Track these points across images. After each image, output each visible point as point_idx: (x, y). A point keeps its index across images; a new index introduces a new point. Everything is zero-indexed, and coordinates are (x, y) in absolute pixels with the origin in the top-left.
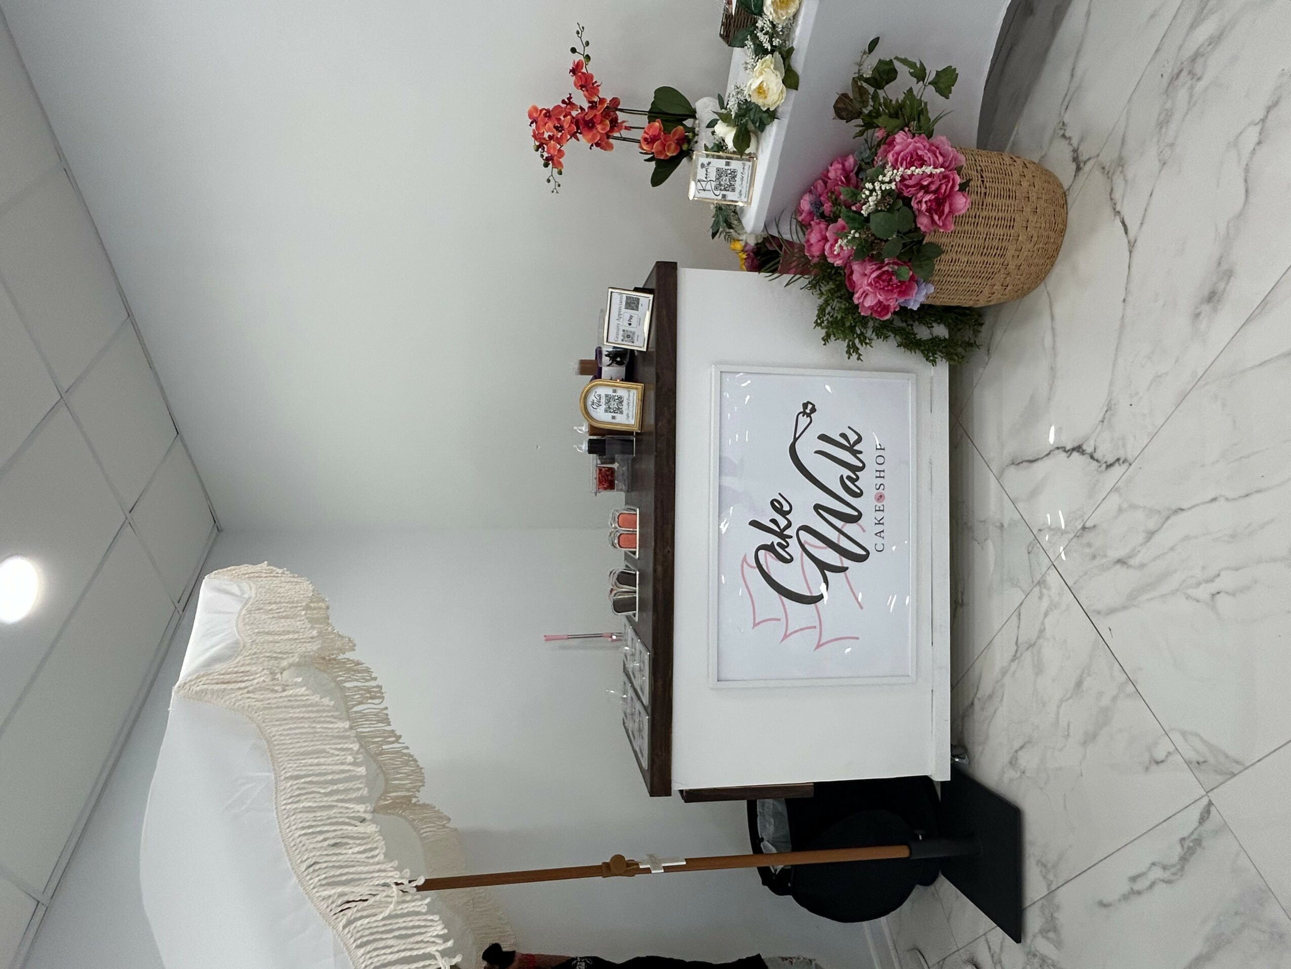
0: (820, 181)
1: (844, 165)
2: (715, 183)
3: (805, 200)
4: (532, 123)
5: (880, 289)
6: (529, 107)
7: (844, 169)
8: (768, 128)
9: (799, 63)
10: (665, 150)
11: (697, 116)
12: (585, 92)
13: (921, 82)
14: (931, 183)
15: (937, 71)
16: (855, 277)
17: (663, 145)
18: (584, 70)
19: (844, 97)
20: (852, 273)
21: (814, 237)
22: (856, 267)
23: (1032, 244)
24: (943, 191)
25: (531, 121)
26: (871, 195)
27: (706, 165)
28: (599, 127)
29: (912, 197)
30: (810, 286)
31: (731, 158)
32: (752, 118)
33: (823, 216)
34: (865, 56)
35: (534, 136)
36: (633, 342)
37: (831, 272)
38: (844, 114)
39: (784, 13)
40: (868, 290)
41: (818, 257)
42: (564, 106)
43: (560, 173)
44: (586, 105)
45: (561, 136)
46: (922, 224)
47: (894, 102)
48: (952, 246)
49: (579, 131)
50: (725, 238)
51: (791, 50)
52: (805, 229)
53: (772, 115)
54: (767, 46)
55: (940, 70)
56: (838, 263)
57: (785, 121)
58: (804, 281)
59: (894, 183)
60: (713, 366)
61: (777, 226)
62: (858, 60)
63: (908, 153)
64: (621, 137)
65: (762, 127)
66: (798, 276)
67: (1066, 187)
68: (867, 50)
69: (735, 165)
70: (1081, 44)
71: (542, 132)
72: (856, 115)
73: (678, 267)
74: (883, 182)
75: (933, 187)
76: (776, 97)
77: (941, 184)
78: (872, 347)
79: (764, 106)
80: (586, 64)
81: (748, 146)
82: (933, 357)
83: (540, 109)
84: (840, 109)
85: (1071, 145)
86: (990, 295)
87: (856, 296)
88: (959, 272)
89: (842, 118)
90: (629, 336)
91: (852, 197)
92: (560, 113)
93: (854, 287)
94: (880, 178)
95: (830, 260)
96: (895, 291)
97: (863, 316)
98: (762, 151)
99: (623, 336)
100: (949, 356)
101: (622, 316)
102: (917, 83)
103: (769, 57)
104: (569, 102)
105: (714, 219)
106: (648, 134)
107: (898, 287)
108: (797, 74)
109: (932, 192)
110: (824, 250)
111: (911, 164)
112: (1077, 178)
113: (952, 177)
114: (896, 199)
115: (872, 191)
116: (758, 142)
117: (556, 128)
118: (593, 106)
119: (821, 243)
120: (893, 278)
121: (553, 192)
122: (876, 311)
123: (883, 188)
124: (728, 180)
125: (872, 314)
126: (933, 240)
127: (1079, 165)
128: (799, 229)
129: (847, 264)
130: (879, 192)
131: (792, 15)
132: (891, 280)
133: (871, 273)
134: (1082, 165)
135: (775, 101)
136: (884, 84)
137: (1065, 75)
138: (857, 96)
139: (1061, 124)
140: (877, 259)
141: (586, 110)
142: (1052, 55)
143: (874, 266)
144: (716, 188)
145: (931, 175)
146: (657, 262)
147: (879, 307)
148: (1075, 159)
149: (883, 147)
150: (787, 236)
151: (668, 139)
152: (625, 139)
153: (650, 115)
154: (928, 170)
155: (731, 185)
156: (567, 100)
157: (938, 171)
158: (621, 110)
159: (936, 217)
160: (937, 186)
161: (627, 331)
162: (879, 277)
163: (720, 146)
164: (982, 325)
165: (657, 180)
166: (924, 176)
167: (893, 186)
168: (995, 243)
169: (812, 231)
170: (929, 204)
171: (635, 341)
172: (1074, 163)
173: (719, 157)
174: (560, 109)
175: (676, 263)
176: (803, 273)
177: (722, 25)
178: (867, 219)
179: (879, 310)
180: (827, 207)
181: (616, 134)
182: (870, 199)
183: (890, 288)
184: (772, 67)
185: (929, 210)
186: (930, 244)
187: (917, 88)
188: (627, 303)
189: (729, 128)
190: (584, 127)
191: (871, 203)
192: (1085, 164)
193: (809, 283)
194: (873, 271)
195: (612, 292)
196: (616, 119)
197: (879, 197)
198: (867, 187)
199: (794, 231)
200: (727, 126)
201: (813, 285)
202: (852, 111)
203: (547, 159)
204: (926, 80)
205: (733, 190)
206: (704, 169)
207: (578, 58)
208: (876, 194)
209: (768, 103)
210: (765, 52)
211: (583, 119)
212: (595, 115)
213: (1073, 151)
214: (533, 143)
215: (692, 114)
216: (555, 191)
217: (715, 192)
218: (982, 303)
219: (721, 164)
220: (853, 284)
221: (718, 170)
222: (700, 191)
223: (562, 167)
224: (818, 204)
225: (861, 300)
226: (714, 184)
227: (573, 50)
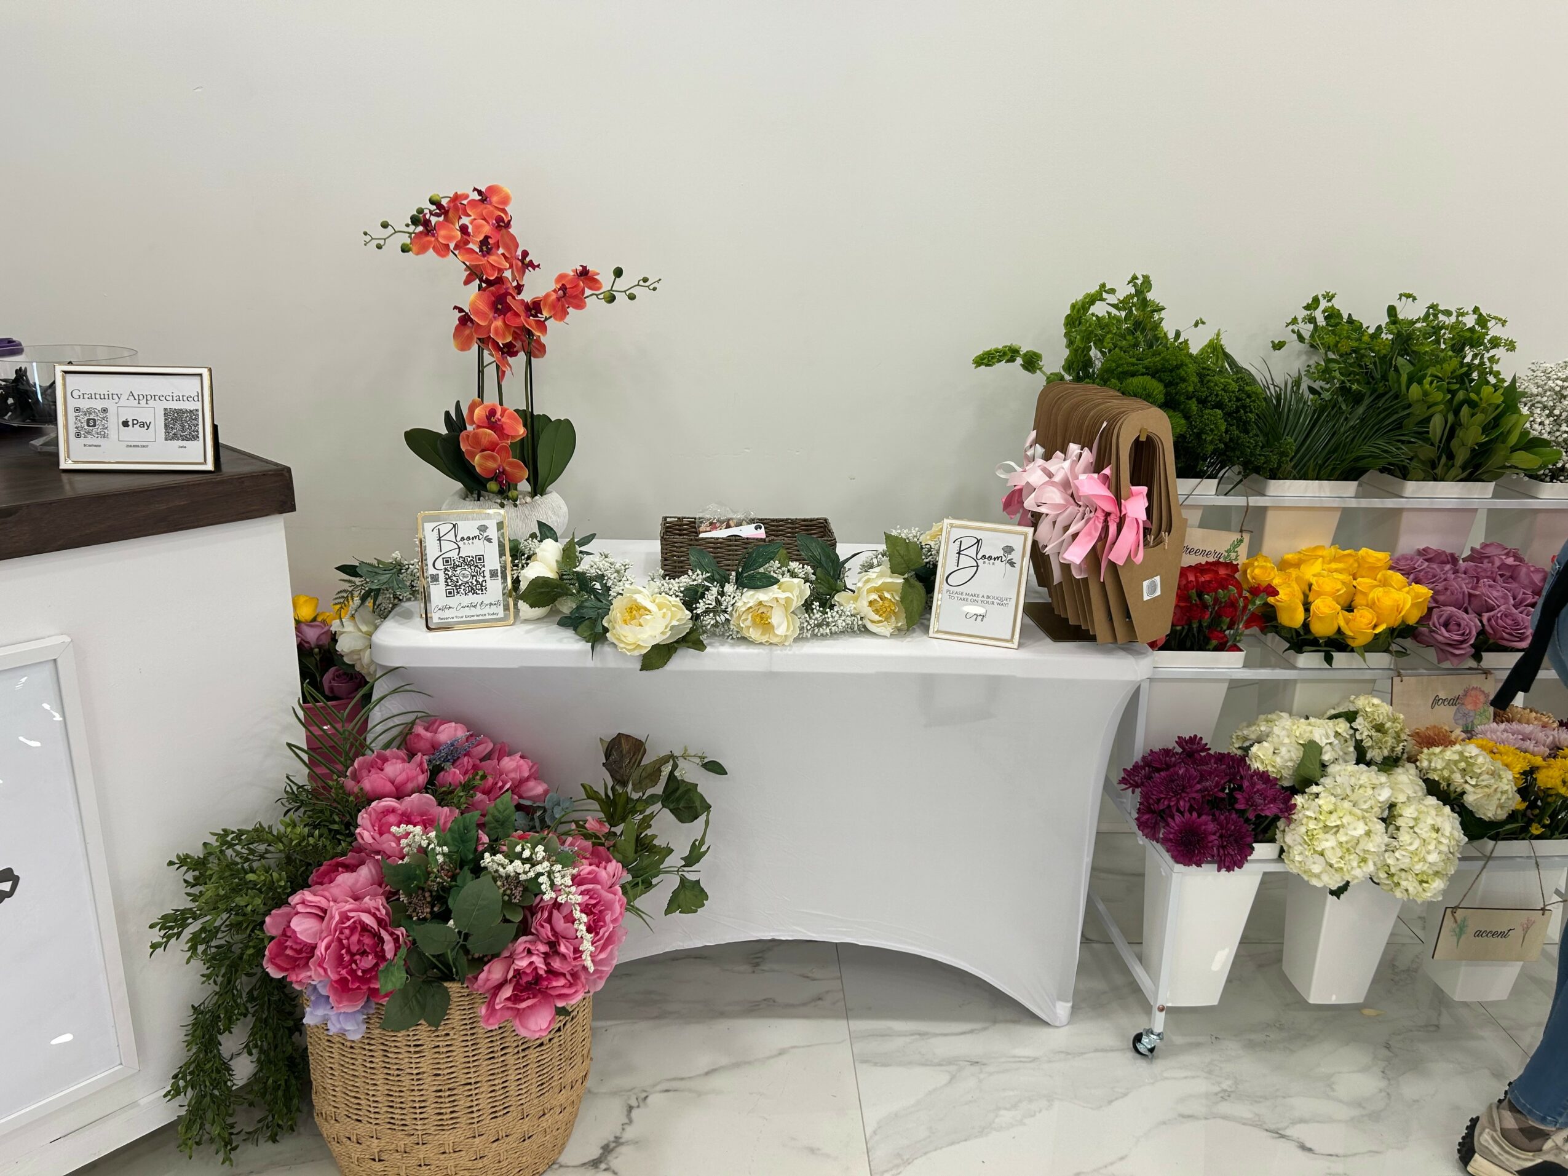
0: (491, 746)
1: (528, 779)
2: (456, 556)
3: (456, 730)
4: (480, 193)
5: (340, 940)
6: (507, 189)
7: (522, 781)
8: (569, 633)
9: (684, 661)
10: (483, 450)
11: (537, 498)
12: (554, 296)
13: (683, 863)
14: (564, 957)
15: (698, 881)
16: (345, 879)
17: (492, 447)
18: (588, 292)
19: (638, 747)
20: (351, 868)
21: (396, 769)
22: (365, 873)
23: (469, 1165)
24: (555, 984)
25: (483, 190)
26: (525, 861)
27: (485, 535)
28: (499, 323)
29: (533, 934)
30: (295, 788)
31: (504, 577)
32: (586, 604)
33: (436, 771)
34: (698, 761)
35: (456, 198)
36: (78, 435)
37: (335, 822)
38: (615, 755)
39: (749, 623)
40: (332, 917)
41: (361, 789)
42: (519, 253)
43: (405, 249)
44: (527, 296)
45: (472, 250)
46: (489, 972)
47: (649, 832)
48: (447, 1035)
49: (484, 285)
50: (341, 592)
51: (700, 646)
52: (396, 743)
53: (597, 636)
54: (701, 607)
55: (702, 885)
56: (365, 834)
57: (589, 662)
58: (302, 775)
59: (553, 895)
60: (68, 640)
61: (394, 691)
62: (691, 752)
63: (600, 896)
64: (484, 367)
65: (572, 622)
66: (305, 757)
67: (563, 1159)
68: (706, 760)
69: (495, 588)
70: (749, 1063)
71: (470, 213)
72: (618, 777)
73: (284, 515)
74: (550, 874)
75: (557, 964)
76: (630, 639)
77: (564, 975)
78: (188, 962)
79: (610, 621)
80: (597, 295)
81: (532, 606)
82: (186, 1087)
83: (507, 209)
84: (620, 743)
85: (623, 1129)
86: (354, 1138)
87: (307, 895)
88: (396, 1067)
89: (608, 755)
90: (92, 423)
91: (497, 821)
92: (507, 248)
93: (321, 884)
94: (558, 867)
95: (363, 818)
96: (344, 972)
97: (264, 922)
98: (528, 632)
99: (89, 412)
100: (195, 1115)
101: (143, 402)
102: (682, 859)
103: (688, 614)
104: (526, 264)
105: (375, 563)
106: (502, 415)
107: (352, 972)
108: (666, 663)
109: (547, 964)
110: (380, 797)
111: (586, 909)
112: (582, 1169)
113: (579, 987)
114: (523, 908)
115: (531, 861)
116: (539, 620)
117: (484, 242)
118: (534, 308)
119: (389, 787)
120: (370, 957)
121: (365, 234)
122: (282, 947)
123: (541, 879)
124: (465, 580)
125: (272, 938)
126: (454, 996)
127: (601, 1162)
128: (395, 732)
129: (364, 854)
130: (532, 874)
131: (747, 635)
132: (364, 953)
133: (369, 912)
134: (603, 1166)
135: (623, 639)
136: (671, 807)
137: (704, 1061)
138: (649, 770)
139: (644, 1095)
140: (398, 914)
141: (519, 297)
142: (722, 1026)
143: (384, 911)
144: (446, 561)
145: (577, 951)
146: (289, 470)
147: (295, 950)
148: (607, 1150)
149: (588, 844)
150: (377, 715)
151: (504, 454)
152: (481, 373)
153: (529, 415)
154: (587, 946)
155: (457, 587)
156: (528, 259)
157: (589, 963)
158: (529, 363)
159: (507, 992)
160: (562, 970)
161: (105, 419)
162: (365, 928)
163: (518, 555)
164: (274, 1139)
165: (418, 440)
166: (576, 939)
167: (549, 896)
168: (463, 1103)
169: (404, 761)
170: (528, 971)
171: (82, 441)
172: (601, 1151)
173: (502, 553)
174: (513, 248)
175: (293, 508)
176: (311, 765)
177: (679, 518)
178: (478, 870)
179: (289, 952)
180: (454, 774)
181: (487, 358)
182: (517, 863)
183: (347, 958)
184: (675, 623)
185: (518, 973)
186: (446, 997)
187: (674, 861)
188: (180, 412)
189: (554, 565)
190: (493, 294)
191: (510, 868)
192: (605, 1170)
193: (299, 787)
194: (374, 915)
195: (201, 375)
196: (514, 354)
197: (523, 877)
198: (536, 850)
199: (390, 724)
200: (557, 561)
201: (295, 798)
202: (621, 768)
203: (426, 223)
204: (686, 869)
205: (449, 594)
206: (477, 533)
207: (606, 279)
208: (527, 869)
209: (617, 627)
210: (689, 605)
211: (507, 294)
212: (517, 315)
213: (616, 1137)
214: (445, 195)
215: (538, 489)
216: (368, 238)
217: (440, 561)
218: (328, 1129)
219: (493, 562)
220: (327, 878)
221: (481, 558)
222: (436, 531)
223: (418, 254)
224: (454, 755)
225: (300, 908)
226: (454, 554)
227: (618, 273)
